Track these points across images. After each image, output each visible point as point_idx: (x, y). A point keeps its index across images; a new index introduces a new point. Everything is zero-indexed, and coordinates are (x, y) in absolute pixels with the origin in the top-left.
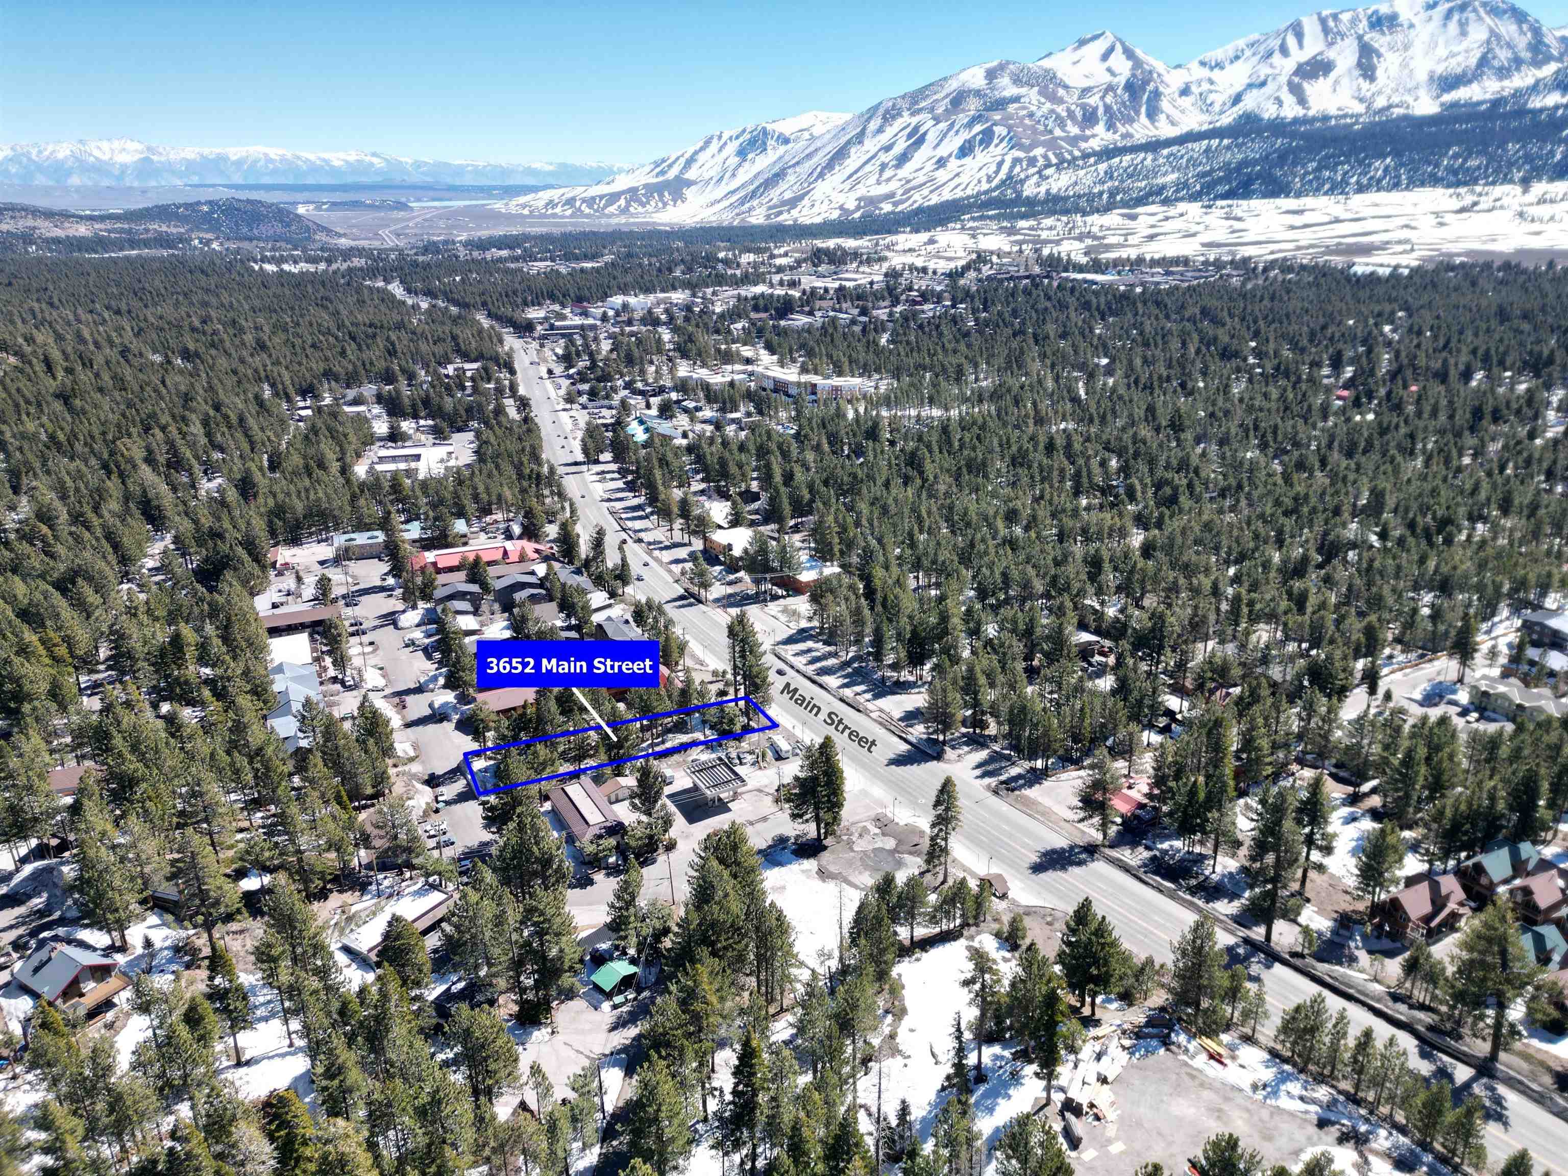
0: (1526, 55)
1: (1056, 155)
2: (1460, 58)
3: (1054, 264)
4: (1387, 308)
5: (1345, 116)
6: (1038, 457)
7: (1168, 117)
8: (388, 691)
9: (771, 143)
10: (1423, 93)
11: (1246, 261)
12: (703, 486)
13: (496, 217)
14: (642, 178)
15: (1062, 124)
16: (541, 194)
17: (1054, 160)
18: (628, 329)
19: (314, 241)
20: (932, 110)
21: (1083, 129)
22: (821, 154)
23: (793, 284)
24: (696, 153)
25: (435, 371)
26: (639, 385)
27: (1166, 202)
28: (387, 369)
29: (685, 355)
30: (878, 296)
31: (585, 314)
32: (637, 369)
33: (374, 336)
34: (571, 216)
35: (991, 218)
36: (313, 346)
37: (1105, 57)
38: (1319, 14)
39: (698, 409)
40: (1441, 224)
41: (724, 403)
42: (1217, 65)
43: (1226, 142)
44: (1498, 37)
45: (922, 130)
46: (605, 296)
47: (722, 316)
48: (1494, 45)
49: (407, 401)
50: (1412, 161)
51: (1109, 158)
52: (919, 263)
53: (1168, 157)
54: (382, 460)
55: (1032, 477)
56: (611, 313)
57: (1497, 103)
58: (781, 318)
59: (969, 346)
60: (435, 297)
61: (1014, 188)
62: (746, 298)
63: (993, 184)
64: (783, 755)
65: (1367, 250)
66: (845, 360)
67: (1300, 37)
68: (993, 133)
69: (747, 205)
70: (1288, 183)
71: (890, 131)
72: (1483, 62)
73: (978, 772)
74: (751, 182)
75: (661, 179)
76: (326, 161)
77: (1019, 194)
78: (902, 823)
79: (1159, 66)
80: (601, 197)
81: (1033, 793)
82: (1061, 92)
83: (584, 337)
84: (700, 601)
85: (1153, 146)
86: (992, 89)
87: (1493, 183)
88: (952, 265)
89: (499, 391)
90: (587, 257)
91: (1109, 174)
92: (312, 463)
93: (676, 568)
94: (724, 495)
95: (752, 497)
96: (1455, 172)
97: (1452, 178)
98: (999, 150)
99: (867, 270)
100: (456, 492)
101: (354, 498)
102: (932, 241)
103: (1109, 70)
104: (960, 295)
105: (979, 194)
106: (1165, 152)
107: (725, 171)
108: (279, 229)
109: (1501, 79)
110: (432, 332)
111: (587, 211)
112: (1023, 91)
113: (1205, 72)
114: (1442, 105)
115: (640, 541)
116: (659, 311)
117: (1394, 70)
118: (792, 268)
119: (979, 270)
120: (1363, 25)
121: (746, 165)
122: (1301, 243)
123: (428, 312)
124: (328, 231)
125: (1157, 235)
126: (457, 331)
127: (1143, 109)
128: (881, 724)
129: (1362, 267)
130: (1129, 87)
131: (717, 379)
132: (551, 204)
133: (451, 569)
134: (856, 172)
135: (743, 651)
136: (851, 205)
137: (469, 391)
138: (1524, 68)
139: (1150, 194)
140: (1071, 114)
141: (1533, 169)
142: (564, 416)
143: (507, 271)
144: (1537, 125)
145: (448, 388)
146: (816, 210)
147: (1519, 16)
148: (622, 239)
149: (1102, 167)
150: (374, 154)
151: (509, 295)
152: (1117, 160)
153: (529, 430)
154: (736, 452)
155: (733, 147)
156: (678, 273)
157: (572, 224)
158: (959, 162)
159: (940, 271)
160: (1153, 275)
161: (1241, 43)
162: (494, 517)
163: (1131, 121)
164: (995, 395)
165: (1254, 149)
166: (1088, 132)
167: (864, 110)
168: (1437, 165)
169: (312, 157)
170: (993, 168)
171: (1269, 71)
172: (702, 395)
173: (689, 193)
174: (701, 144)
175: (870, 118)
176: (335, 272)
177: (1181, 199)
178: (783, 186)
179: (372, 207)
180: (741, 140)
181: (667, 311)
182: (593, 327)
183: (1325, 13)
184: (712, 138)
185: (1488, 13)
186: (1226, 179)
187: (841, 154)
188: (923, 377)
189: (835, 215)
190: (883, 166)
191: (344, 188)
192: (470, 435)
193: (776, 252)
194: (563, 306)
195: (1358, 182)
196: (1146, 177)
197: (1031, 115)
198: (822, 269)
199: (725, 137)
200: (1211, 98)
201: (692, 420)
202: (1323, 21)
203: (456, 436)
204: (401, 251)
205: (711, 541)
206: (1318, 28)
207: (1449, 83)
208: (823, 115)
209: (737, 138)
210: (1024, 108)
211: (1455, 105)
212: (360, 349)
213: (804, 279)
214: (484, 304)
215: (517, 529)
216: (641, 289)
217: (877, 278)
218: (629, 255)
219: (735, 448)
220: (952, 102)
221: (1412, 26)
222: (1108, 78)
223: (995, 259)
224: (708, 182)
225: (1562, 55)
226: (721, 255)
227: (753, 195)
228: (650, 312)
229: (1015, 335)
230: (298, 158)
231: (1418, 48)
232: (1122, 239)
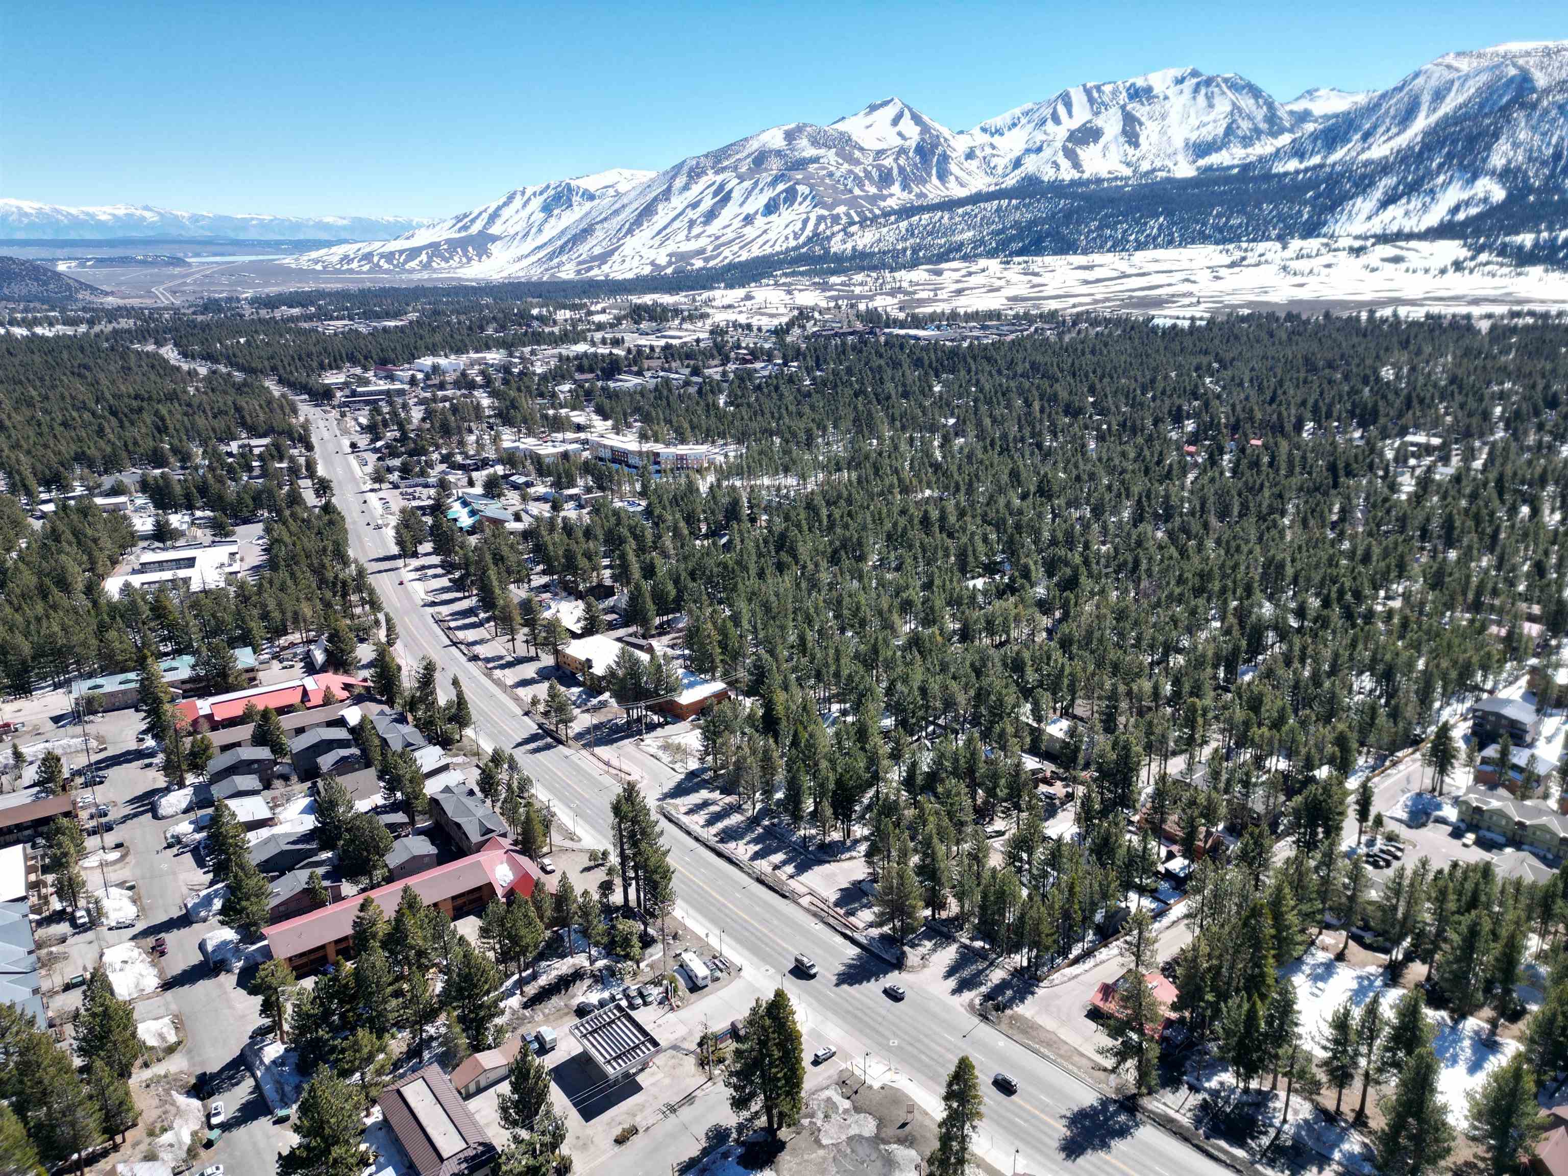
0: (1264, 126)
1: (858, 214)
2: (1210, 127)
3: (873, 318)
4: (1204, 360)
5: (1116, 178)
6: (916, 535)
7: (957, 178)
8: (140, 926)
9: (576, 199)
10: (1180, 158)
11: (1053, 314)
12: (545, 579)
13: (287, 272)
14: (443, 233)
15: (861, 186)
16: (334, 249)
17: (857, 219)
18: (440, 394)
19: (77, 300)
20: (735, 169)
21: (880, 189)
22: (628, 210)
23: (616, 342)
24: (499, 208)
25: (215, 450)
26: (459, 458)
27: (965, 258)
28: (155, 451)
29: (507, 421)
30: (707, 355)
31: (391, 378)
32: (455, 438)
33: (140, 410)
34: (368, 272)
35: (802, 274)
36: (65, 424)
37: (896, 121)
38: (1084, 86)
39: (528, 485)
40: (1217, 278)
41: (559, 477)
42: (997, 131)
43: (1014, 202)
44: (1240, 110)
45: (728, 188)
46: (411, 358)
47: (544, 378)
48: (1237, 117)
49: (178, 489)
50: (1182, 220)
51: (908, 217)
52: (742, 319)
53: (963, 216)
54: (144, 568)
55: (915, 558)
56: (420, 376)
57: (1246, 168)
58: (608, 379)
59: (813, 408)
60: (217, 361)
61: (821, 245)
62: (568, 358)
63: (802, 240)
64: (700, 983)
65: (1159, 303)
66: (686, 425)
67: (1068, 105)
68: (796, 191)
69: (556, 261)
70: (1075, 240)
71: (696, 189)
72: (1229, 131)
73: (952, 983)
74: (559, 237)
75: (463, 234)
76: (92, 216)
77: (827, 251)
78: (876, 1085)
79: (946, 132)
80: (401, 252)
81: (1026, 1009)
82: (857, 154)
83: (391, 403)
84: (560, 742)
85: (949, 205)
86: (792, 150)
87: (1254, 240)
88: (776, 322)
89: (294, 471)
90: (388, 315)
91: (911, 231)
92: (47, 581)
93: (524, 694)
94: (573, 593)
95: (605, 592)
96: (1221, 231)
97: (1218, 236)
98: (803, 208)
99: (690, 327)
100: (239, 612)
101: (102, 628)
102: (748, 297)
103: (900, 134)
104: (790, 353)
105: (788, 250)
106: (960, 211)
107: (531, 226)
108: (34, 287)
109: (1245, 147)
110: (211, 403)
111: (386, 266)
112: (822, 152)
113: (986, 138)
114: (1198, 169)
115: (475, 658)
116: (473, 372)
117: (1154, 138)
118: (612, 326)
119: (803, 327)
120: (1123, 97)
121: (552, 221)
122: (1098, 297)
123: (207, 379)
124: (93, 289)
125: (963, 290)
126: (242, 402)
127: (934, 171)
128: (815, 915)
129: (1163, 319)
130: (919, 150)
131: (548, 450)
132: (346, 259)
133: (231, 722)
134: (665, 228)
135: (632, 835)
136: (662, 260)
137: (257, 472)
138: (1263, 137)
139: (949, 251)
140: (868, 174)
141: (1287, 227)
142: (372, 498)
143: (301, 332)
144: (1284, 187)
145: (231, 470)
146: (627, 265)
147: (1255, 92)
148: (425, 296)
149: (904, 225)
150: (147, 208)
151: (303, 357)
152: (917, 218)
153: (331, 523)
154: (582, 540)
155: (536, 203)
156: (490, 331)
157: (370, 280)
158: (766, 220)
159: (764, 329)
160: (971, 330)
161: (1017, 112)
162: (291, 638)
163: (924, 182)
164: (853, 463)
165: (1041, 209)
166: (885, 192)
167: (668, 168)
168: (1204, 224)
169: (74, 211)
170: (799, 225)
171: (1044, 137)
172: (531, 468)
173: (494, 248)
174: (504, 199)
175: (674, 178)
176: (97, 335)
177: (980, 256)
178: (591, 241)
179: (144, 263)
180: (545, 195)
181: (482, 373)
182: (401, 393)
183: (1089, 85)
184: (515, 193)
185: (1229, 88)
186: (1019, 237)
187: (648, 211)
188: (772, 443)
189: (647, 270)
190: (692, 223)
191: (111, 244)
192: (257, 529)
193: (593, 308)
194: (366, 369)
195: (1136, 240)
196: (945, 235)
197: (831, 175)
198: (644, 325)
199: (529, 192)
200: (994, 161)
201: (524, 498)
202: (1088, 92)
203: (241, 530)
204: (176, 310)
205: (565, 656)
206: (1085, 99)
207: (1201, 149)
208: (627, 173)
209: (541, 193)
210: (824, 168)
211: (1209, 168)
212: (122, 426)
213: (628, 337)
214: (274, 369)
215: (319, 657)
216: (451, 349)
217: (703, 336)
218: (436, 313)
219: (580, 534)
220: (754, 161)
221: (1166, 98)
222: (899, 141)
223: (816, 315)
224: (514, 237)
225: (1293, 126)
226: (535, 312)
227: (562, 249)
228: (464, 374)
229: (856, 395)
230: (58, 212)
231: (1174, 117)
232: (932, 294)
